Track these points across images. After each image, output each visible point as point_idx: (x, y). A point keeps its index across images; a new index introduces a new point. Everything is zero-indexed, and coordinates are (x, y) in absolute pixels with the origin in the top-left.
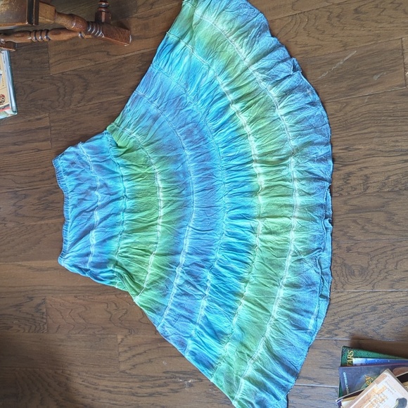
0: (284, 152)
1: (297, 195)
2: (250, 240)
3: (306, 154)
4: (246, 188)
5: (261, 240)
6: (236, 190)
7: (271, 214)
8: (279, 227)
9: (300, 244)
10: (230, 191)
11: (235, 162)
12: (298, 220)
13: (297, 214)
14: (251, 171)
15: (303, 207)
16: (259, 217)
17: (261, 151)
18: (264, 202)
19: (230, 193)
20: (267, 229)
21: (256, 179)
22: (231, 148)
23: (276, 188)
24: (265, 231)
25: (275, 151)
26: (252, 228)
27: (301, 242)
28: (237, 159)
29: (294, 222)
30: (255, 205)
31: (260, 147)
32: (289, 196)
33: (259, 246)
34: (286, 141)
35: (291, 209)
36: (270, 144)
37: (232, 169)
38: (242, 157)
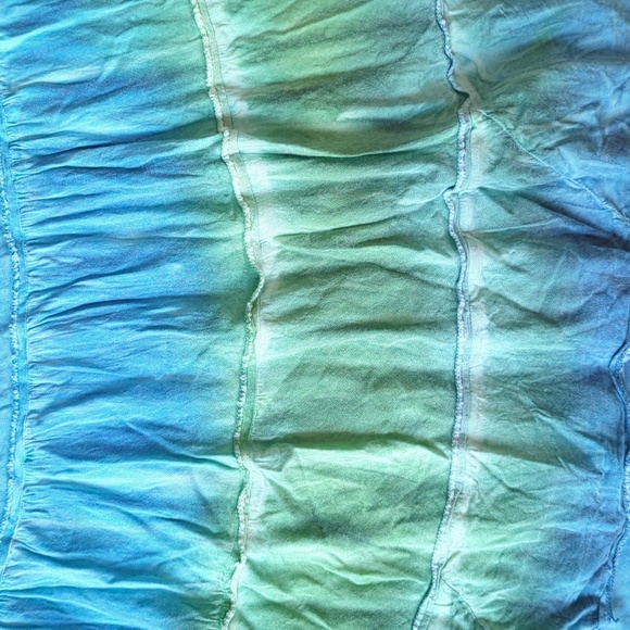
0: (408, 82)
1: (481, 320)
2: (182, 573)
3: (548, 103)
4: (172, 276)
5: (262, 573)
6: (100, 289)
7: (318, 424)
8: (364, 497)
9: (488, 583)
10: (58, 291)
11: (94, 122)
12: (488, 458)
13: (476, 424)
14: (209, 183)
15: (503, 385)
16: (248, 443)
17: (264, 73)
18: (274, 356)
19: (62, 302)
20: (294, 507)
21: (233, 230)
22: (72, 38)
23: (353, 282)
24: (286, 518)
25: (352, 77)
26: (207, 507)
27: (495, 572)
28: (111, 105)
29: (467, 469)
30: (222, 374)
31: (259, 48)
32: (430, 325)
33: (241, 601)
34: (426, 26)
35: (440, 396)
36: (320, 39)
37: (73, 162)
38: (143, 97)
